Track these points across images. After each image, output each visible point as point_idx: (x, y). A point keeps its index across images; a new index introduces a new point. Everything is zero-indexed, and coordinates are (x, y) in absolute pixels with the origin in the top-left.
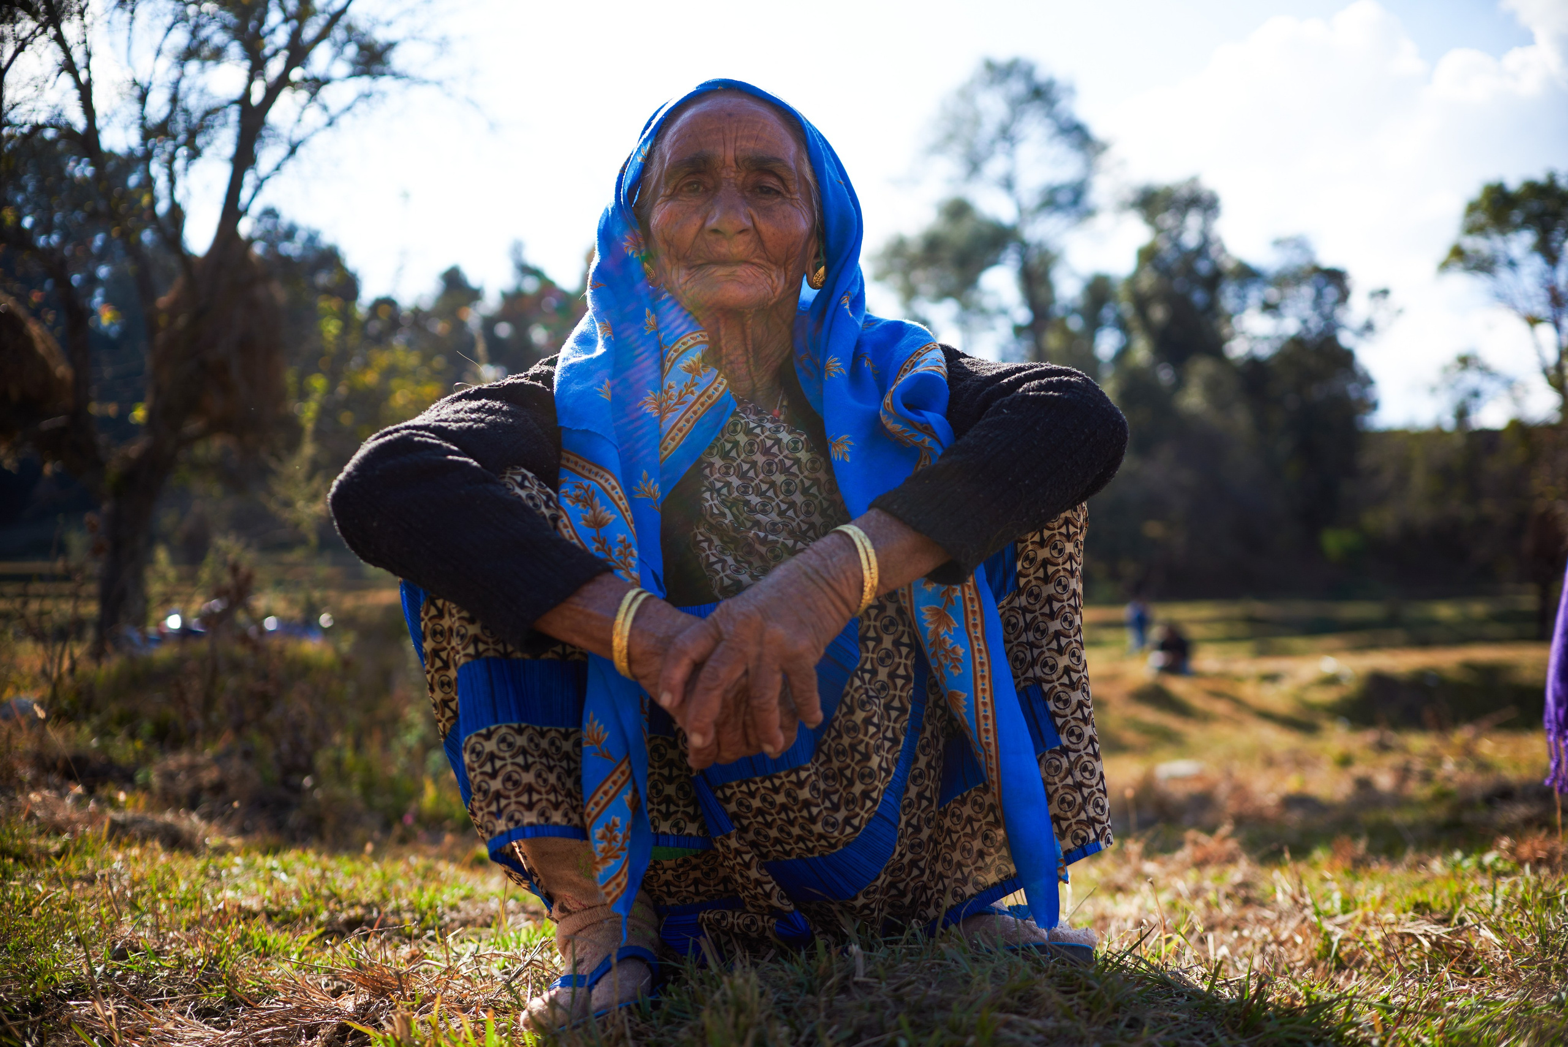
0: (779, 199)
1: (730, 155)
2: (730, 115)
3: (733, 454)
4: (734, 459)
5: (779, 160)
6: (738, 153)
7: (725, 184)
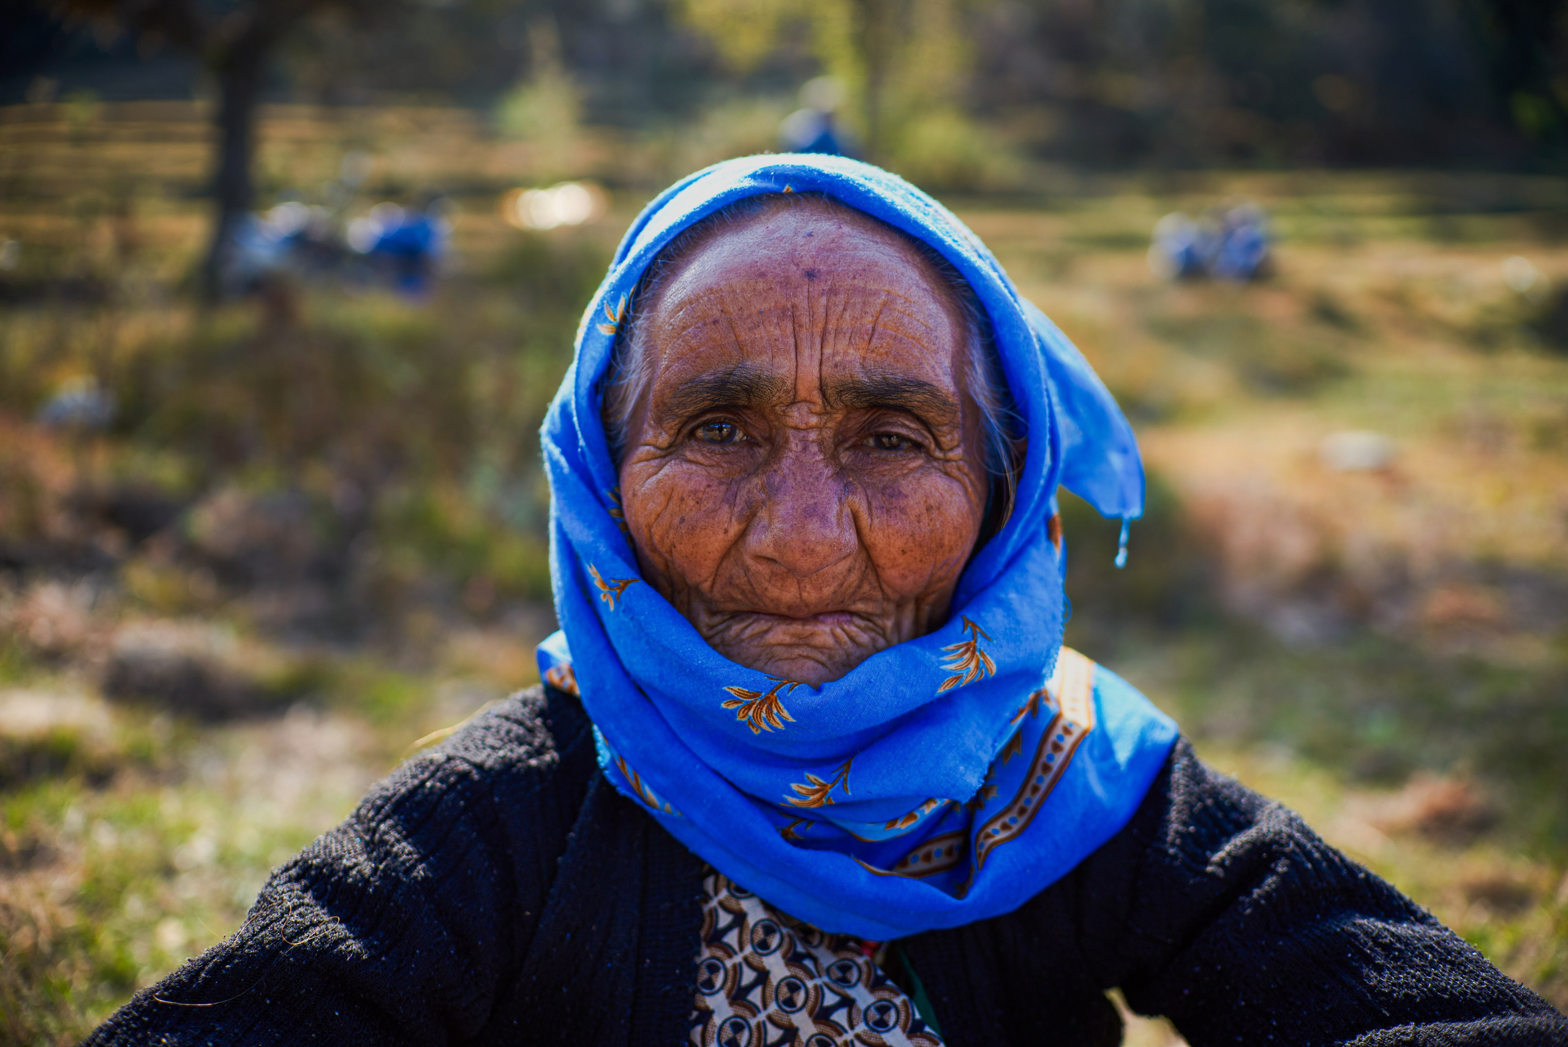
0: (919, 462)
1: (810, 372)
2: (811, 275)
3: (755, 996)
4: (754, 1010)
5: (921, 385)
6: (827, 370)
7: (795, 445)
